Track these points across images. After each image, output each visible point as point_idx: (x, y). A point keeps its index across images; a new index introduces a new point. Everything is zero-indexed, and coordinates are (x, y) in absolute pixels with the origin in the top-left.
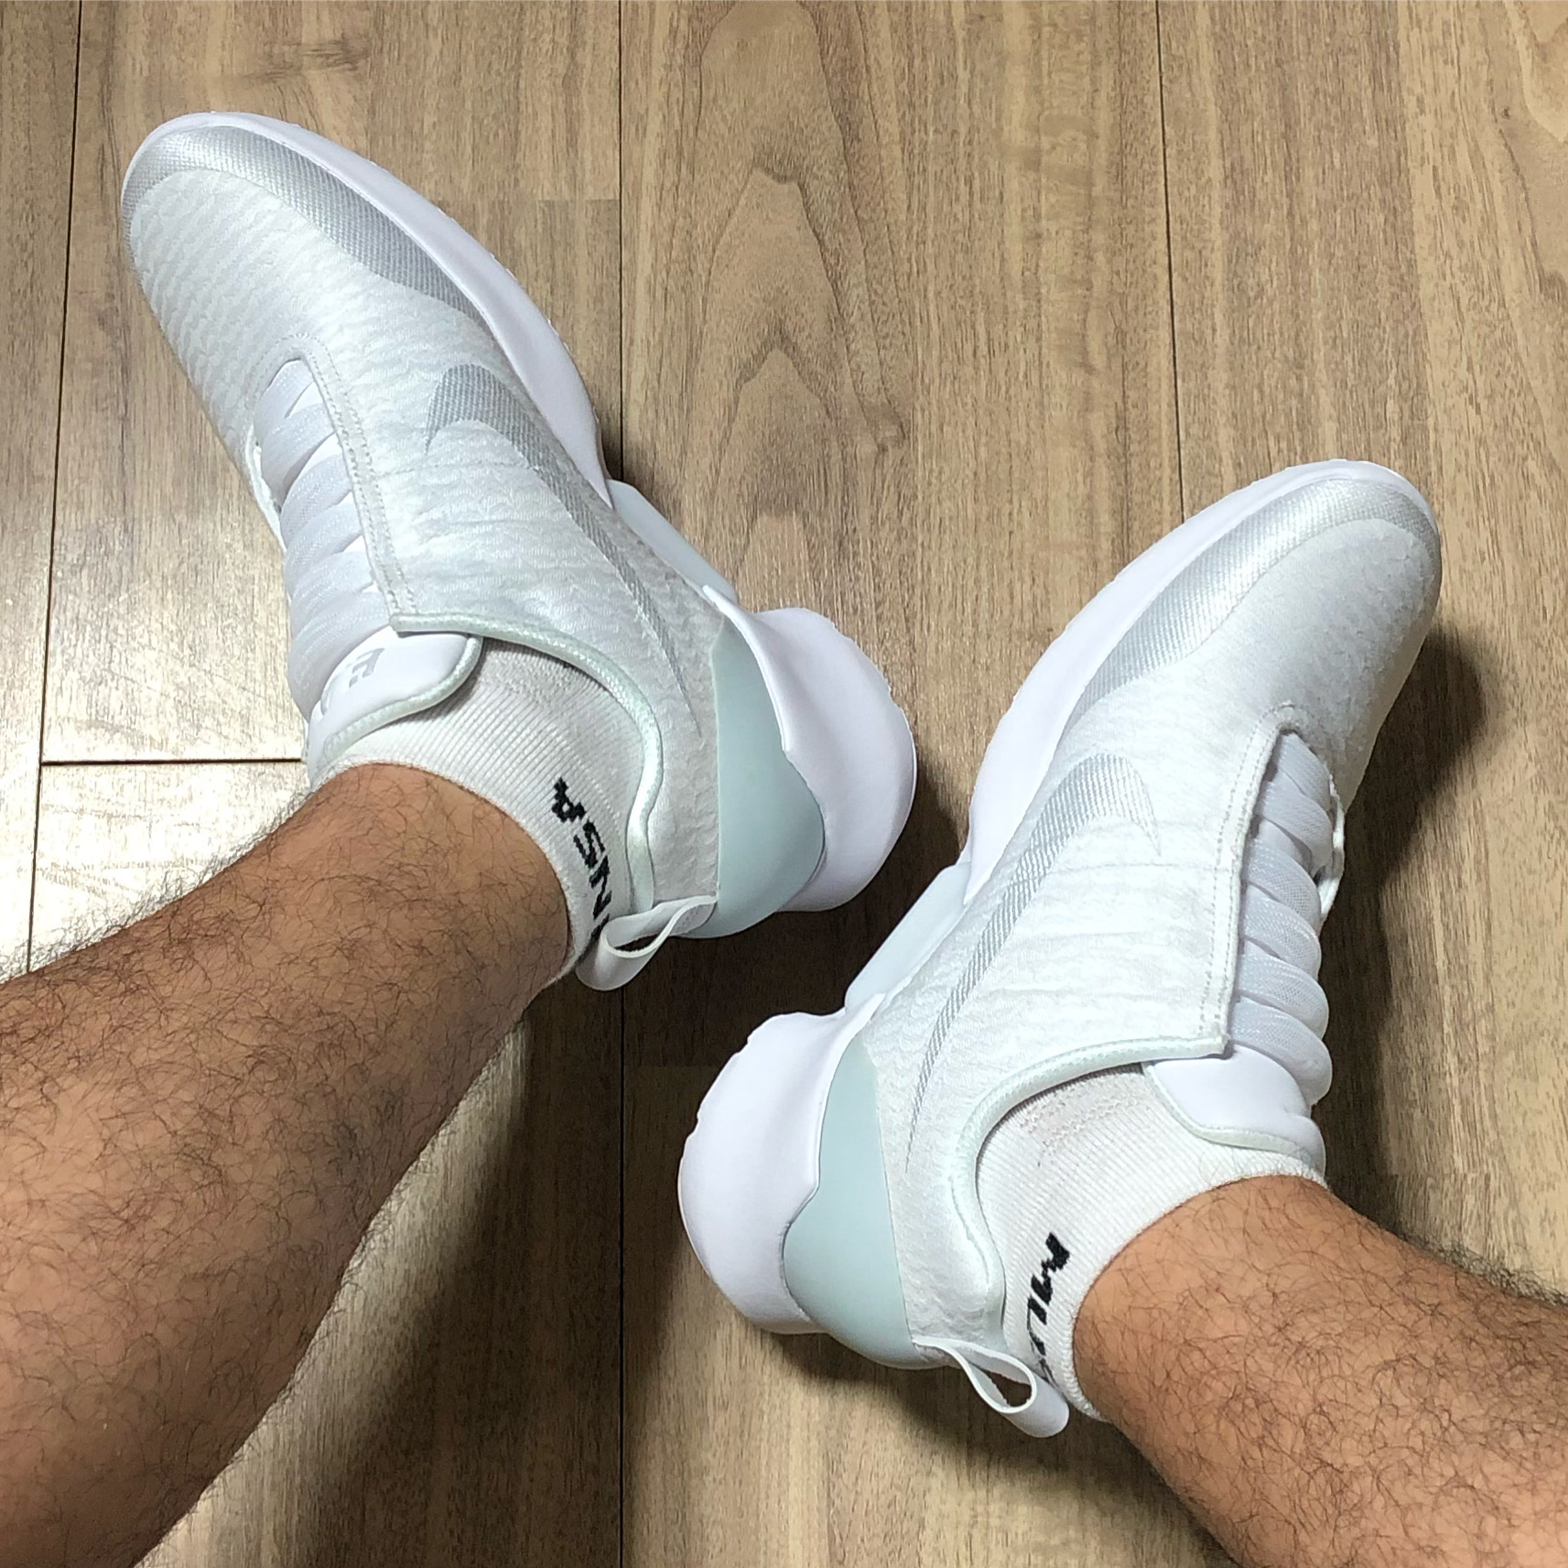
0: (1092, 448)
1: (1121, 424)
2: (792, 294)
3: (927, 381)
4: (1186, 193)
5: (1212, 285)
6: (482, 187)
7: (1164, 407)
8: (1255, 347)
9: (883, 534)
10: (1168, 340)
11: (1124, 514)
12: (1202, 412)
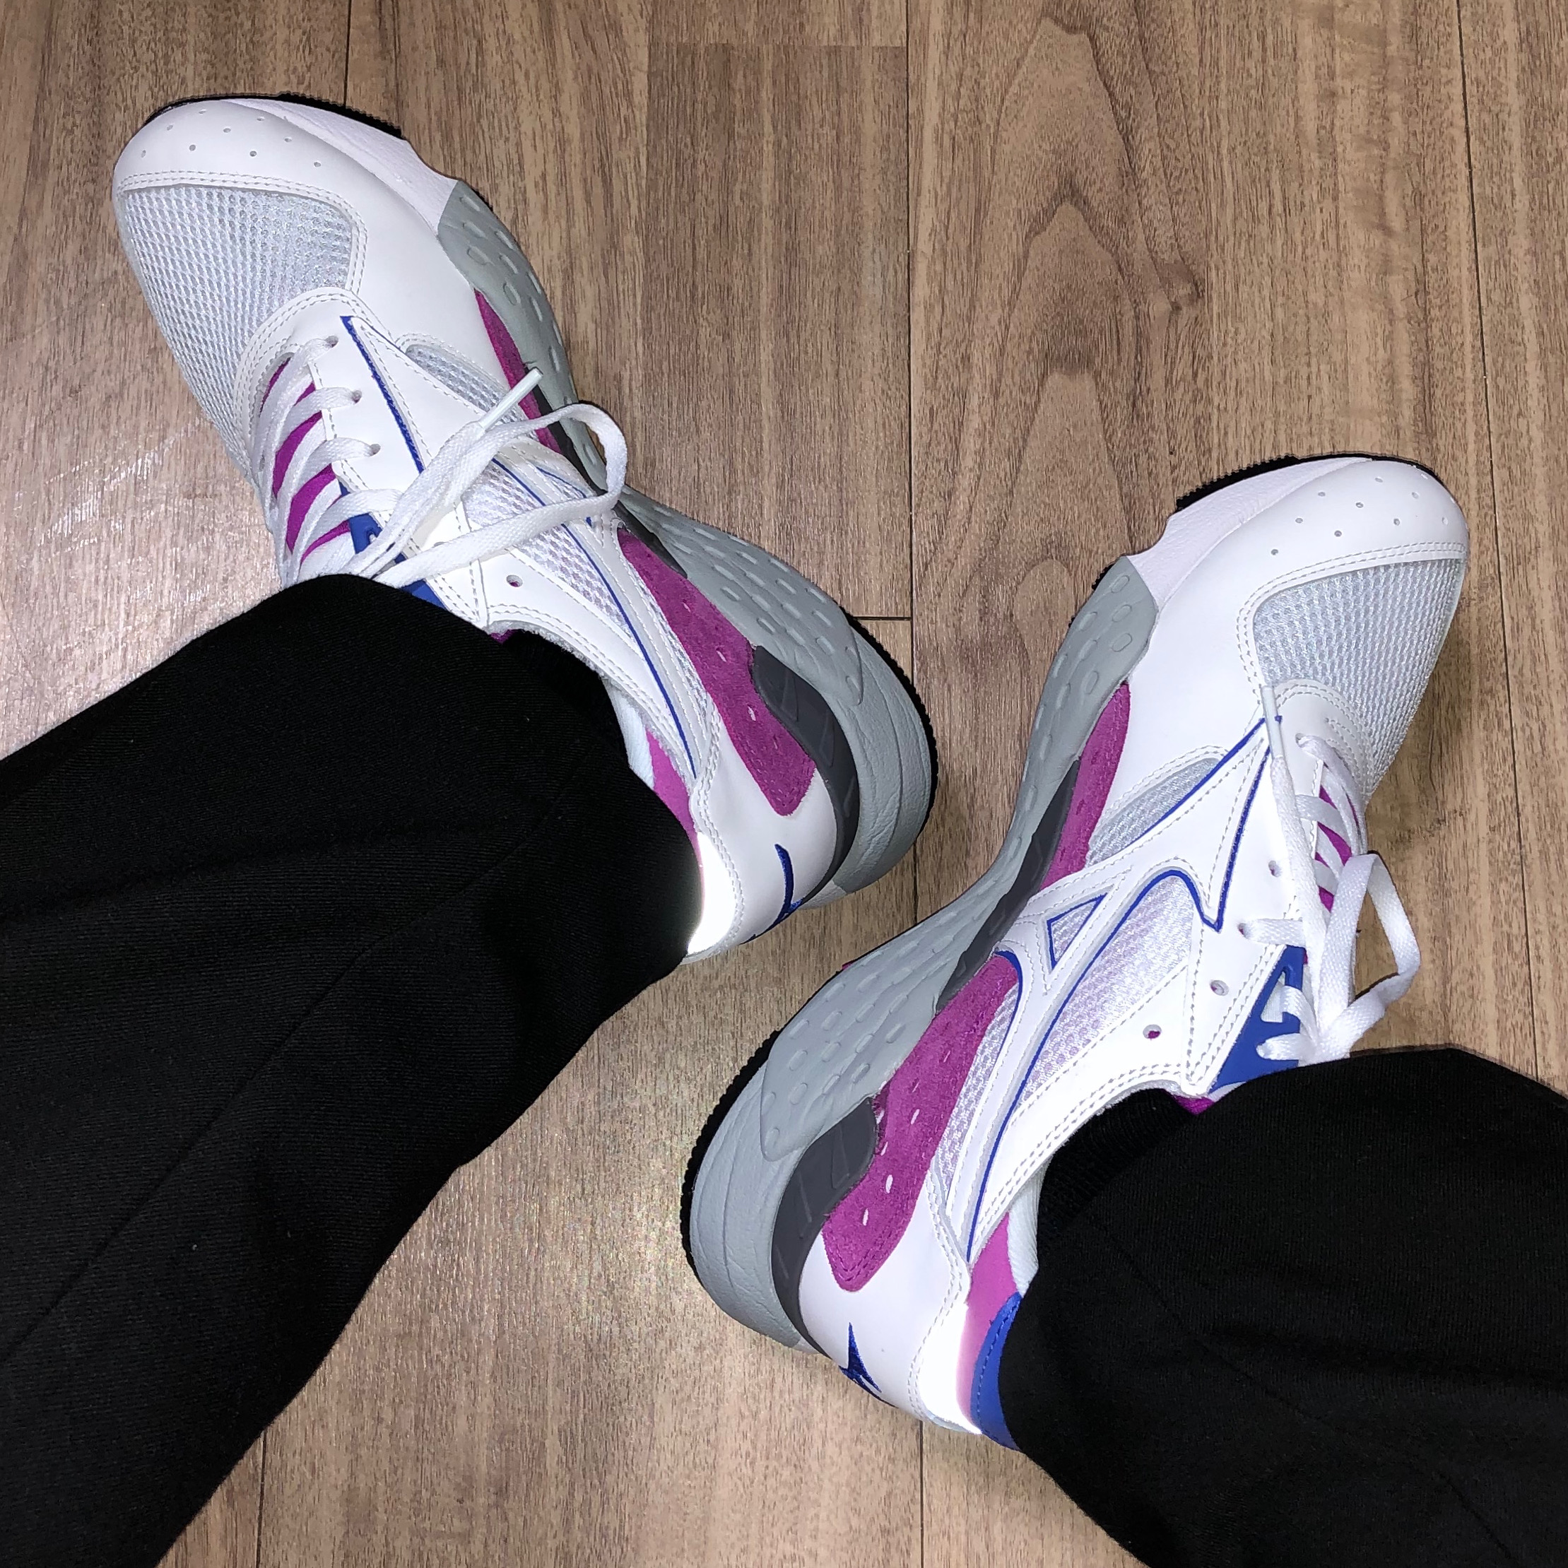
0: (1391, 311)
1: (1421, 288)
2: (1083, 146)
3: (1221, 238)
4: (1482, 56)
5: (1510, 149)
6: (765, 31)
7: (1465, 272)
8: (1554, 213)
9: (1178, 396)
10: (1467, 203)
11: (1426, 381)
12: (1503, 278)
